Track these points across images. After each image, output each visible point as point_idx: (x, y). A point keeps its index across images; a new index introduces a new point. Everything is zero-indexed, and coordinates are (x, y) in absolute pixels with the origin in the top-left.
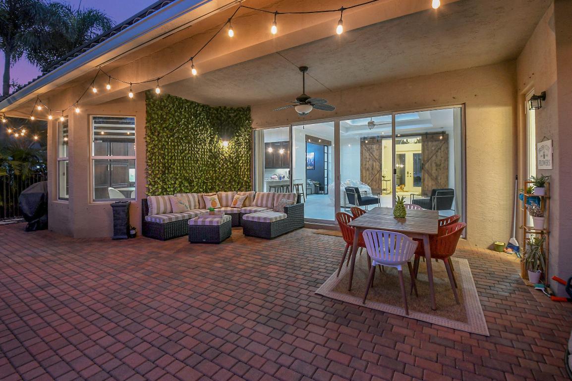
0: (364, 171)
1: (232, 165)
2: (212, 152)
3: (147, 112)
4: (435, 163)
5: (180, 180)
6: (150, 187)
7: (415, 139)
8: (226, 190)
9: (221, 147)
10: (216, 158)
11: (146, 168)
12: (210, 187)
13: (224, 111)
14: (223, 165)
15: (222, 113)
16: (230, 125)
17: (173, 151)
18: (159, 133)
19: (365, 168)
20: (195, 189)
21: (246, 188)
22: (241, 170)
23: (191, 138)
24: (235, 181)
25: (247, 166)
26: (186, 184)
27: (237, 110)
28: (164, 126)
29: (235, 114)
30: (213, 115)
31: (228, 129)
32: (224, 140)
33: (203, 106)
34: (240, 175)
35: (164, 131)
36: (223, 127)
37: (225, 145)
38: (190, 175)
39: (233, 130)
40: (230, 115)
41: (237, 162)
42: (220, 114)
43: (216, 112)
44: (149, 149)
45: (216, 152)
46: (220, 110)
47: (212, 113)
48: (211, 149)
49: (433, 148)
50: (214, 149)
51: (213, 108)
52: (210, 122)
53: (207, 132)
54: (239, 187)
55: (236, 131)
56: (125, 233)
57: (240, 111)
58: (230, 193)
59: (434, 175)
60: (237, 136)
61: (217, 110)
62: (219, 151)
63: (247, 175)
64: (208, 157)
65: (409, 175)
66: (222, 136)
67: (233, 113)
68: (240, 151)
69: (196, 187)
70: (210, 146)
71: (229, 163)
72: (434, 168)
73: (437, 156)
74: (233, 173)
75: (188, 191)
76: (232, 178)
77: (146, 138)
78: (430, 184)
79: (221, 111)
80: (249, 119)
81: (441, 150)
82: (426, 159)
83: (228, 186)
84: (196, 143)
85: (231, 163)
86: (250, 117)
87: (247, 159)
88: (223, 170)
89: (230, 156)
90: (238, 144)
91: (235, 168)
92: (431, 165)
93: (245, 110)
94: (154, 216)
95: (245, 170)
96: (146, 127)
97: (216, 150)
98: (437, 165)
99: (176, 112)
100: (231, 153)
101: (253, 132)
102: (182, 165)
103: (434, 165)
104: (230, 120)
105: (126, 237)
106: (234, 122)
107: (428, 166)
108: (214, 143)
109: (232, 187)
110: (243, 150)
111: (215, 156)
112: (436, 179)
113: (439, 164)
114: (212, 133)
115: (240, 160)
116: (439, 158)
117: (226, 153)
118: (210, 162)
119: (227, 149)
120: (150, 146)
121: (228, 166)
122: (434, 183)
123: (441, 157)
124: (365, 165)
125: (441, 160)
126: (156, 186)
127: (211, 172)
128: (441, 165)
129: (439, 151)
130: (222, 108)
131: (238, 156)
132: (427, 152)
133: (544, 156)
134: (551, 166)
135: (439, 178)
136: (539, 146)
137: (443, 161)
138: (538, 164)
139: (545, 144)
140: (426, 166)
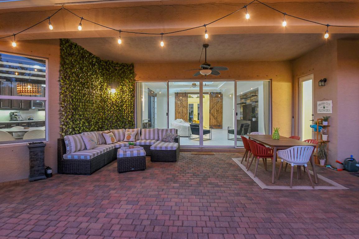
0: (177, 114)
1: (117, 108)
2: (102, 97)
3: (61, 56)
5: (83, 120)
6: (64, 127)
7: (196, 96)
8: (113, 128)
9: (110, 93)
10: (105, 102)
11: (59, 109)
12: (101, 126)
13: (112, 64)
14: (110, 108)
15: (110, 66)
16: (116, 76)
17: (79, 94)
18: (69, 77)
19: (178, 112)
20: (92, 128)
21: (130, 126)
22: (125, 112)
23: (89, 84)
24: (120, 121)
25: (131, 109)
26: (87, 124)
27: (121, 65)
28: (73, 71)
29: (120, 68)
30: (103, 67)
31: (115, 79)
32: (111, 88)
33: (97, 58)
34: (124, 116)
35: (73, 77)
36: (111, 77)
37: (113, 92)
38: (89, 116)
39: (118, 80)
40: (117, 68)
41: (122, 106)
42: (109, 66)
43: (105, 65)
44: (63, 92)
45: (105, 97)
46: (108, 63)
47: (102, 65)
48: (102, 94)
49: (215, 101)
50: (104, 95)
51: (103, 61)
52: (101, 72)
53: (99, 80)
54: (123, 125)
55: (121, 81)
56: (43, 173)
57: (124, 66)
58: (120, 130)
59: (216, 116)
60: (121, 85)
61: (106, 63)
62: (107, 96)
63: (131, 116)
64: (99, 101)
65: (196, 116)
66: (110, 84)
67: (119, 67)
68: (124, 98)
69: (93, 126)
70: (100, 92)
71: (115, 107)
72: (216, 113)
74: (118, 114)
75: (88, 130)
76: (118, 118)
77: (59, 81)
78: (214, 122)
79: (110, 64)
80: (133, 73)
82: (212, 107)
83: (114, 125)
84: (92, 88)
85: (117, 106)
86: (134, 72)
87: (131, 104)
88: (111, 111)
89: (116, 101)
90: (123, 92)
91: (120, 110)
93: (129, 66)
94: (72, 153)
95: (129, 112)
96: (60, 71)
97: (105, 95)
98: (217, 111)
99: (80, 60)
100: (117, 99)
101: (135, 84)
102: (84, 107)
103: (215, 110)
104: (116, 72)
105: (44, 177)
106: (119, 74)
108: (103, 90)
109: (118, 125)
110: (127, 96)
111: (104, 100)
114: (102, 82)
115: (123, 105)
116: (218, 107)
117: (113, 98)
118: (101, 105)
119: (114, 95)
120: (63, 89)
121: (114, 109)
122: (215, 121)
124: (178, 110)
126: (68, 126)
127: (101, 113)
129: (218, 103)
130: (111, 61)
131: (122, 101)
132: (212, 103)
133: (324, 108)
134: (331, 112)
135: (218, 118)
136: (318, 103)
137: (220, 109)
138: (318, 110)
139: (325, 102)
140: (212, 111)
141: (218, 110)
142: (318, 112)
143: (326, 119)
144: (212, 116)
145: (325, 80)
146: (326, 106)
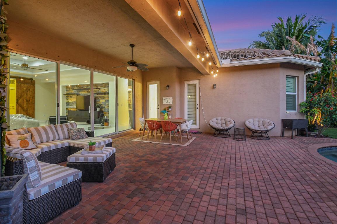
4: (26, 99)
49: (25, 89)
59: (25, 108)
72: (25, 103)
73: (27, 94)
81: (30, 90)
82: (19, 96)
92: (23, 101)
98: (27, 101)
103: (25, 100)
107: (21, 101)
112: (27, 110)
113: (29, 100)
116: (29, 96)
123: (30, 96)
125: (30, 98)
128: (29, 101)
129: (29, 91)
132: (20, 91)
133: (167, 101)
134: (172, 104)
135: (29, 110)
136: (164, 98)
137: (31, 98)
138: (163, 103)
139: (168, 98)
140: (20, 101)
141: (28, 99)
142: (163, 104)
143: (170, 107)
144: (20, 108)
145: (168, 86)
146: (169, 100)
